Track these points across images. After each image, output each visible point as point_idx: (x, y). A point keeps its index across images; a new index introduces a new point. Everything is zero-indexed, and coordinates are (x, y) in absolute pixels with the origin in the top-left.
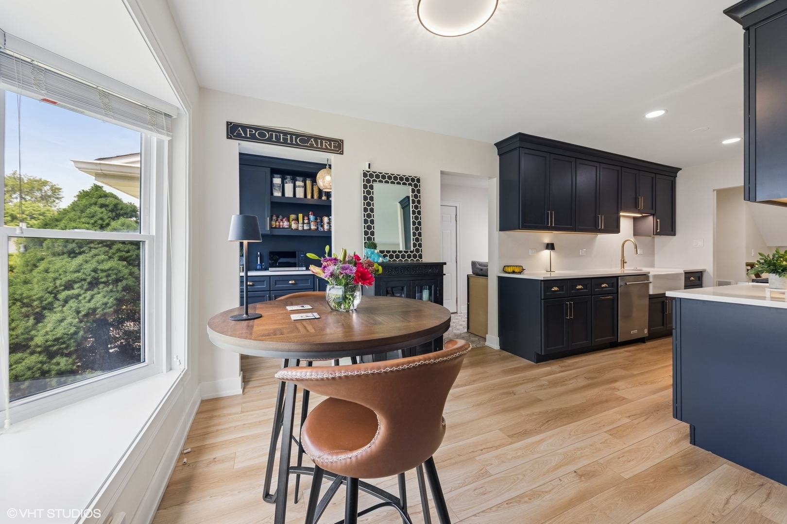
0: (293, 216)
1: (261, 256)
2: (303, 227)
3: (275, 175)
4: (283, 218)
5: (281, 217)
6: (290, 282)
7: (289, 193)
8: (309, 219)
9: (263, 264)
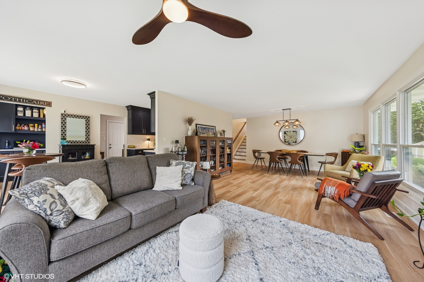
0: (31, 125)
2: (38, 130)
5: (23, 125)
7: (28, 115)
8: (42, 126)
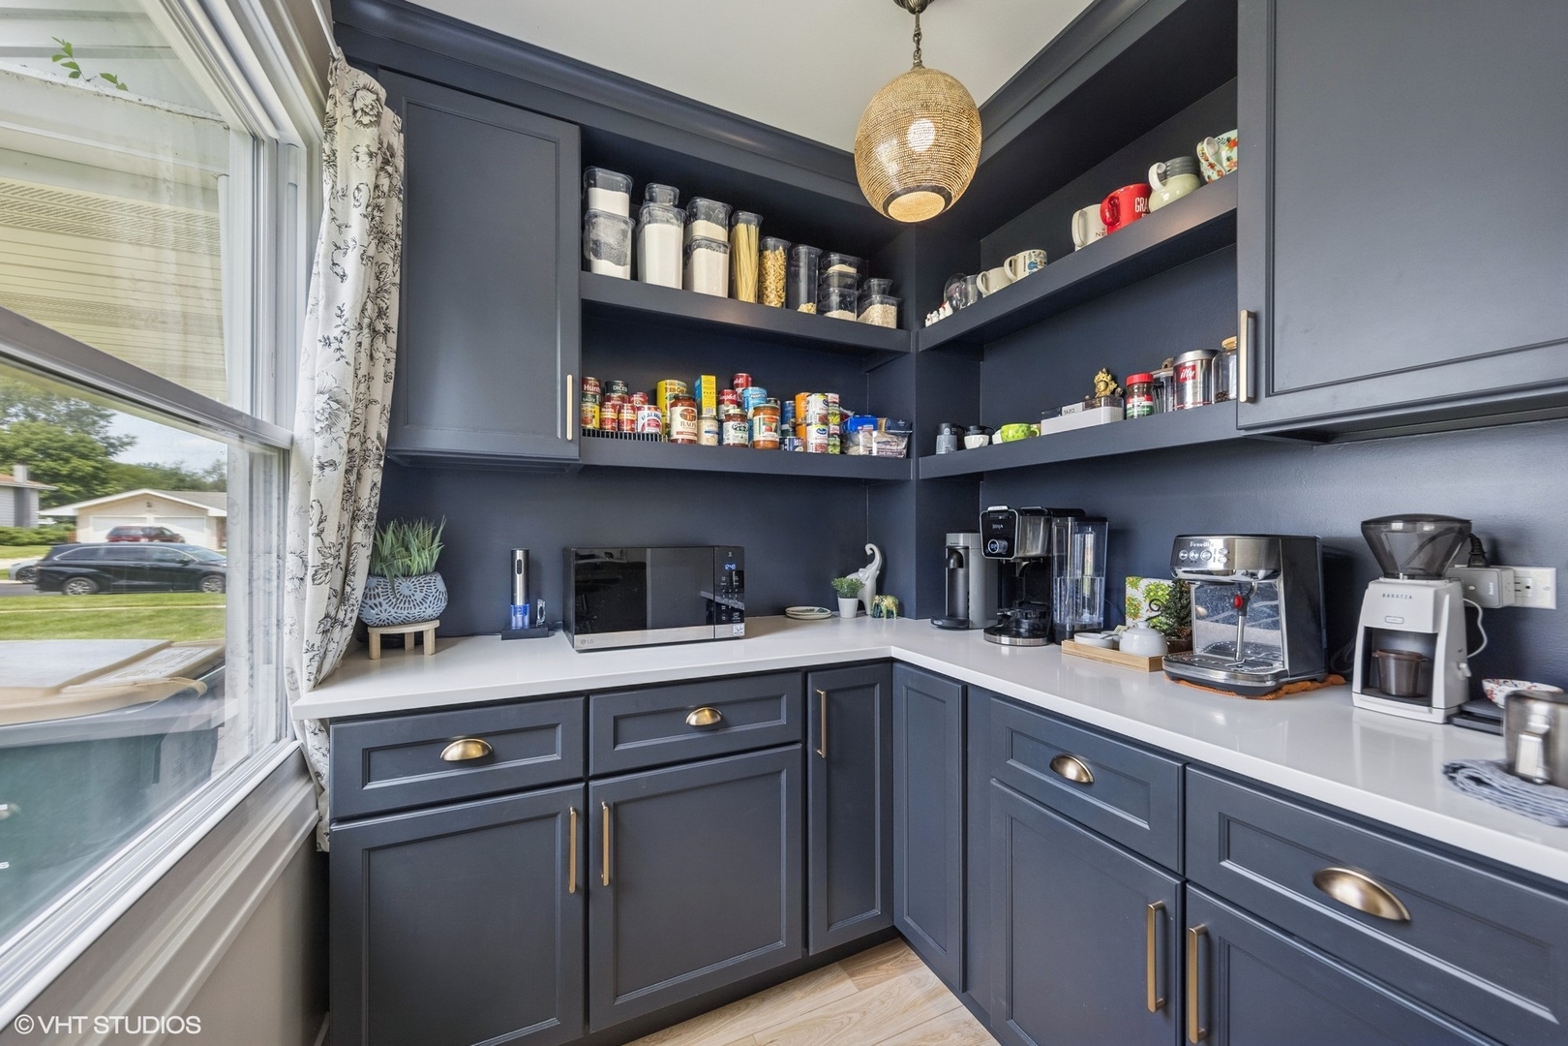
0: (669, 387)
1: (530, 567)
2: (720, 433)
3: (601, 173)
4: (630, 394)
5: (619, 387)
6: (692, 719)
7: (662, 268)
8: (742, 400)
9: (541, 604)
